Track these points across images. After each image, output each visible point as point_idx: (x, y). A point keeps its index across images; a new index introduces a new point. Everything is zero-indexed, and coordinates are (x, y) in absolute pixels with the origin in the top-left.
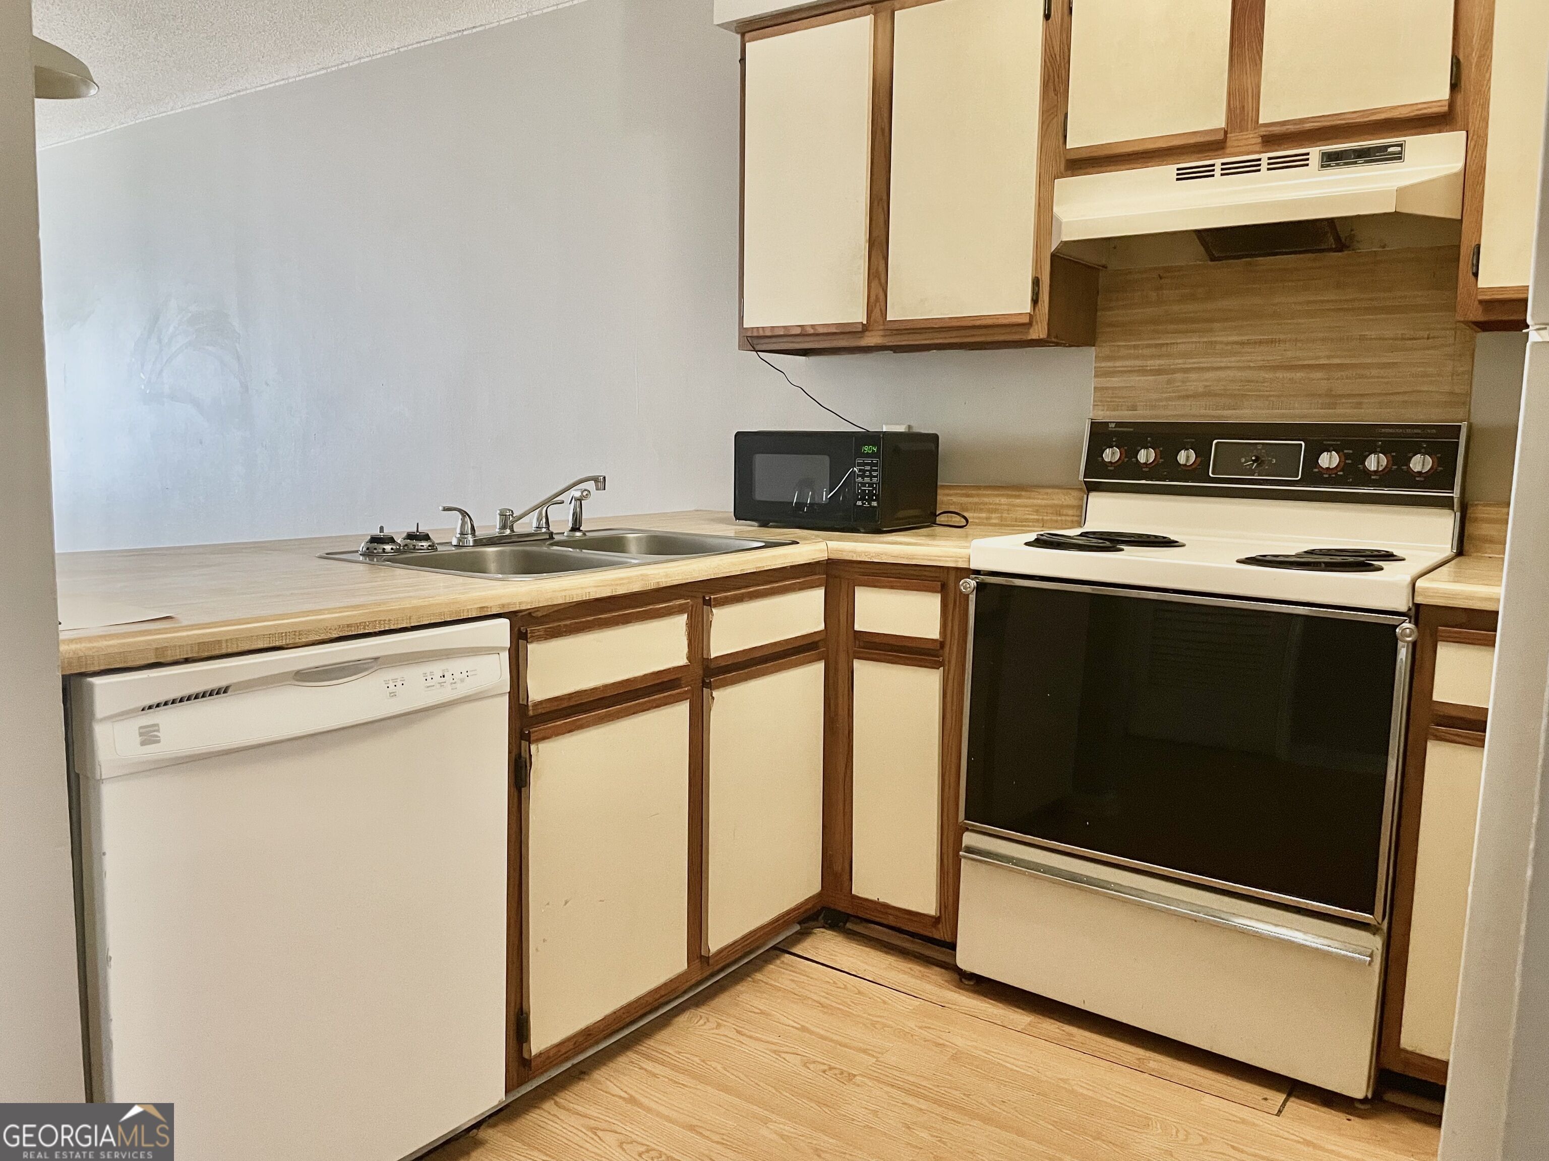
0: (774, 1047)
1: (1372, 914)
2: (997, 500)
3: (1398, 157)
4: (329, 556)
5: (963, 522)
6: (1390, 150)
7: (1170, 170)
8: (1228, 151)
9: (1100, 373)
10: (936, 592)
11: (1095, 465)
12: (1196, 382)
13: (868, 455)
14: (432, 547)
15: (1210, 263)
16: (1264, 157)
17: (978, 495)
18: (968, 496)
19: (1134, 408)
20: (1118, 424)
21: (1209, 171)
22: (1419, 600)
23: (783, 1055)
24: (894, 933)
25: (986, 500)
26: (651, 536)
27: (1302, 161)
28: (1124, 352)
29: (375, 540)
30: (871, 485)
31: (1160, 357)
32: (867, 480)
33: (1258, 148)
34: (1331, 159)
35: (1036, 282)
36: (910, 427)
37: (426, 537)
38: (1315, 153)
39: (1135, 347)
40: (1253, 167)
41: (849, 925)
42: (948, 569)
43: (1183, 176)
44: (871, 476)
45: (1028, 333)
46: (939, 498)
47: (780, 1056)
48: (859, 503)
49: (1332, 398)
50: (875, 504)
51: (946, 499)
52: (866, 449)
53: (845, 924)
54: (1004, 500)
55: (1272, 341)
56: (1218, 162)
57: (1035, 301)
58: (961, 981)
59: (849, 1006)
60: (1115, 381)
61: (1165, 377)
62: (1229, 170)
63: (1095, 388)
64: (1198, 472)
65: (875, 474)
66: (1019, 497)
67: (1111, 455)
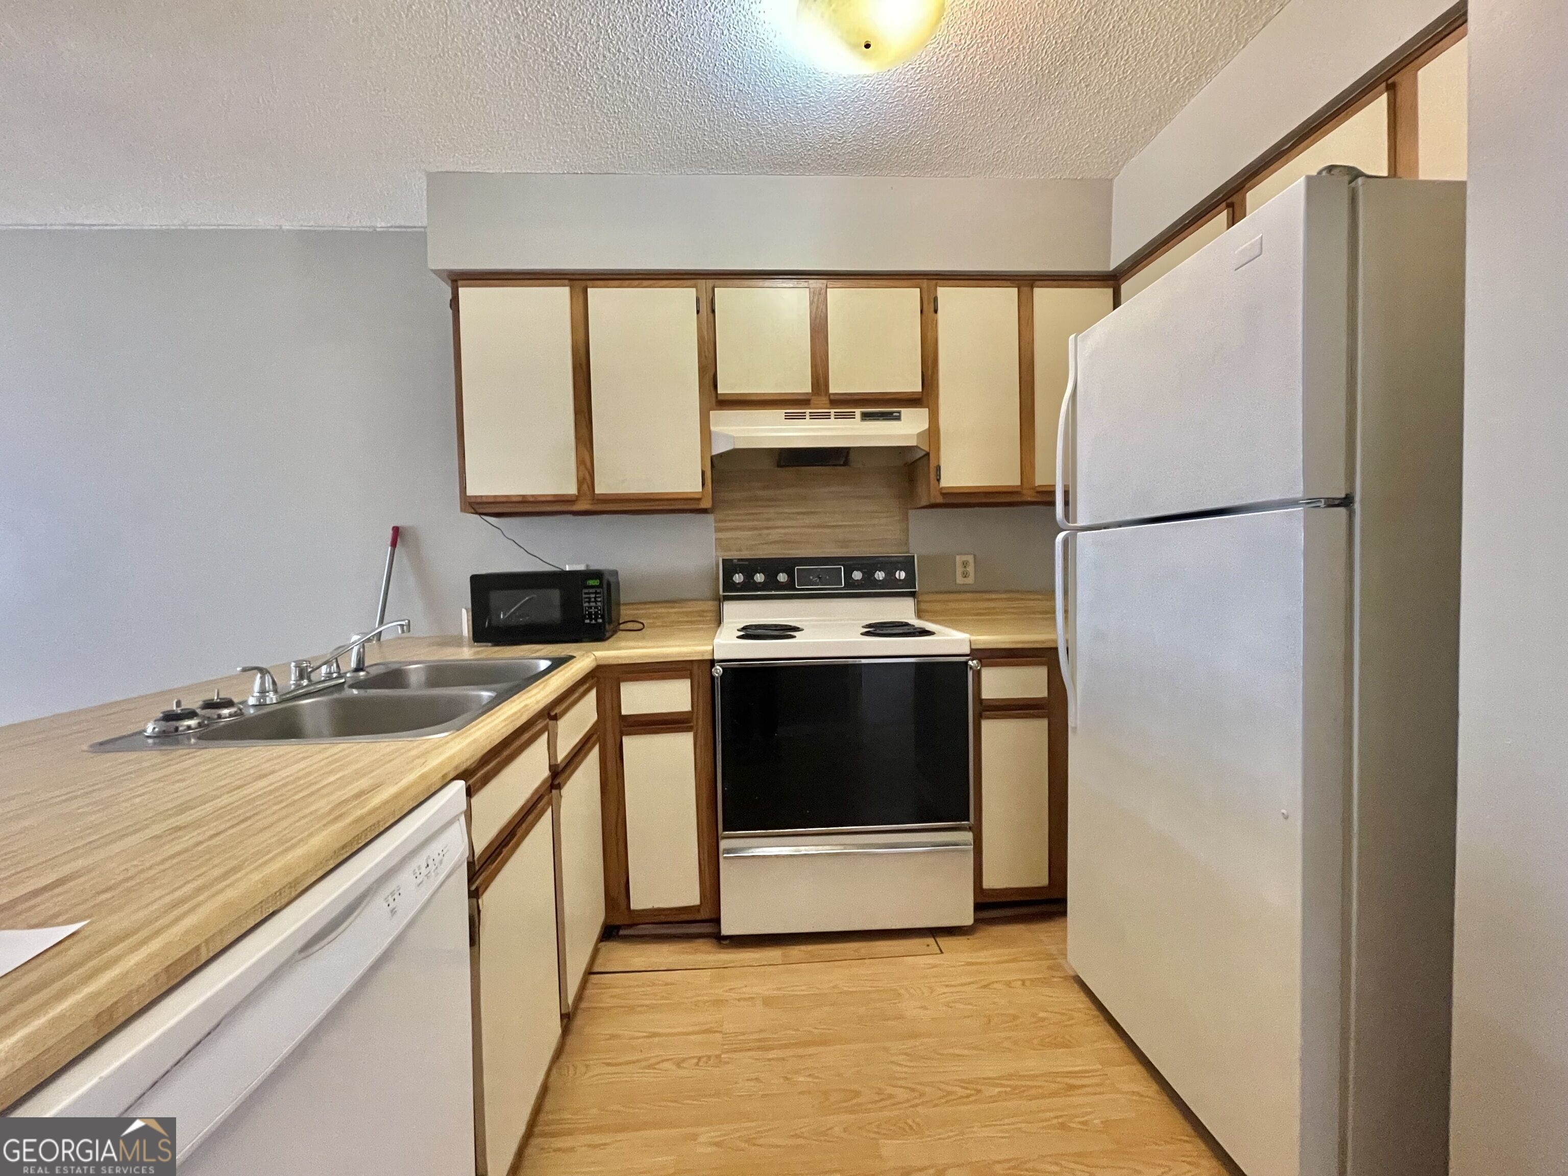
0: (644, 1064)
1: (968, 820)
2: (660, 610)
3: (898, 418)
4: (104, 746)
5: (641, 626)
6: (895, 414)
7: (780, 413)
8: (812, 406)
9: (718, 530)
10: (687, 678)
11: (729, 585)
12: (774, 535)
13: (592, 587)
14: (240, 713)
15: (776, 468)
16: (832, 411)
17: (645, 609)
18: (637, 609)
19: (740, 550)
20: (739, 560)
21: (802, 417)
22: (973, 647)
23: (657, 1066)
24: (658, 926)
25: (651, 611)
26: (429, 666)
27: (851, 416)
28: (731, 517)
29: (169, 717)
30: (596, 607)
31: (753, 520)
32: (593, 604)
33: (828, 406)
34: (866, 416)
35: (703, 473)
36: (587, 566)
37: (229, 703)
38: (858, 412)
39: (737, 515)
40: (827, 416)
41: (622, 932)
42: (692, 661)
43: (789, 417)
44: (596, 602)
45: (698, 504)
46: (622, 611)
47: (655, 1069)
48: (587, 621)
49: (845, 543)
50: (600, 621)
51: (626, 613)
52: (591, 582)
53: (618, 931)
54: (663, 610)
55: (812, 513)
56: (808, 411)
57: (703, 485)
58: (721, 943)
59: (667, 999)
60: (728, 535)
61: (756, 532)
62: (814, 416)
63: (716, 539)
64: (790, 585)
65: (599, 599)
66: (673, 607)
67: (738, 578)
